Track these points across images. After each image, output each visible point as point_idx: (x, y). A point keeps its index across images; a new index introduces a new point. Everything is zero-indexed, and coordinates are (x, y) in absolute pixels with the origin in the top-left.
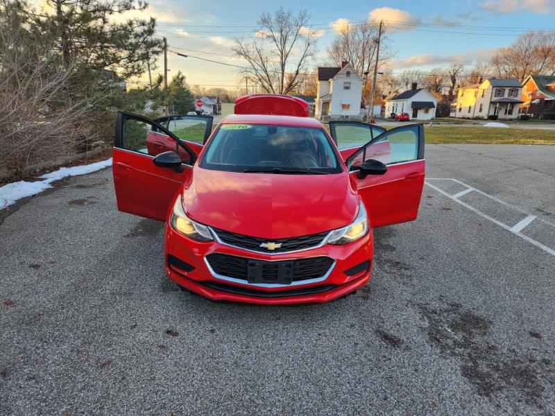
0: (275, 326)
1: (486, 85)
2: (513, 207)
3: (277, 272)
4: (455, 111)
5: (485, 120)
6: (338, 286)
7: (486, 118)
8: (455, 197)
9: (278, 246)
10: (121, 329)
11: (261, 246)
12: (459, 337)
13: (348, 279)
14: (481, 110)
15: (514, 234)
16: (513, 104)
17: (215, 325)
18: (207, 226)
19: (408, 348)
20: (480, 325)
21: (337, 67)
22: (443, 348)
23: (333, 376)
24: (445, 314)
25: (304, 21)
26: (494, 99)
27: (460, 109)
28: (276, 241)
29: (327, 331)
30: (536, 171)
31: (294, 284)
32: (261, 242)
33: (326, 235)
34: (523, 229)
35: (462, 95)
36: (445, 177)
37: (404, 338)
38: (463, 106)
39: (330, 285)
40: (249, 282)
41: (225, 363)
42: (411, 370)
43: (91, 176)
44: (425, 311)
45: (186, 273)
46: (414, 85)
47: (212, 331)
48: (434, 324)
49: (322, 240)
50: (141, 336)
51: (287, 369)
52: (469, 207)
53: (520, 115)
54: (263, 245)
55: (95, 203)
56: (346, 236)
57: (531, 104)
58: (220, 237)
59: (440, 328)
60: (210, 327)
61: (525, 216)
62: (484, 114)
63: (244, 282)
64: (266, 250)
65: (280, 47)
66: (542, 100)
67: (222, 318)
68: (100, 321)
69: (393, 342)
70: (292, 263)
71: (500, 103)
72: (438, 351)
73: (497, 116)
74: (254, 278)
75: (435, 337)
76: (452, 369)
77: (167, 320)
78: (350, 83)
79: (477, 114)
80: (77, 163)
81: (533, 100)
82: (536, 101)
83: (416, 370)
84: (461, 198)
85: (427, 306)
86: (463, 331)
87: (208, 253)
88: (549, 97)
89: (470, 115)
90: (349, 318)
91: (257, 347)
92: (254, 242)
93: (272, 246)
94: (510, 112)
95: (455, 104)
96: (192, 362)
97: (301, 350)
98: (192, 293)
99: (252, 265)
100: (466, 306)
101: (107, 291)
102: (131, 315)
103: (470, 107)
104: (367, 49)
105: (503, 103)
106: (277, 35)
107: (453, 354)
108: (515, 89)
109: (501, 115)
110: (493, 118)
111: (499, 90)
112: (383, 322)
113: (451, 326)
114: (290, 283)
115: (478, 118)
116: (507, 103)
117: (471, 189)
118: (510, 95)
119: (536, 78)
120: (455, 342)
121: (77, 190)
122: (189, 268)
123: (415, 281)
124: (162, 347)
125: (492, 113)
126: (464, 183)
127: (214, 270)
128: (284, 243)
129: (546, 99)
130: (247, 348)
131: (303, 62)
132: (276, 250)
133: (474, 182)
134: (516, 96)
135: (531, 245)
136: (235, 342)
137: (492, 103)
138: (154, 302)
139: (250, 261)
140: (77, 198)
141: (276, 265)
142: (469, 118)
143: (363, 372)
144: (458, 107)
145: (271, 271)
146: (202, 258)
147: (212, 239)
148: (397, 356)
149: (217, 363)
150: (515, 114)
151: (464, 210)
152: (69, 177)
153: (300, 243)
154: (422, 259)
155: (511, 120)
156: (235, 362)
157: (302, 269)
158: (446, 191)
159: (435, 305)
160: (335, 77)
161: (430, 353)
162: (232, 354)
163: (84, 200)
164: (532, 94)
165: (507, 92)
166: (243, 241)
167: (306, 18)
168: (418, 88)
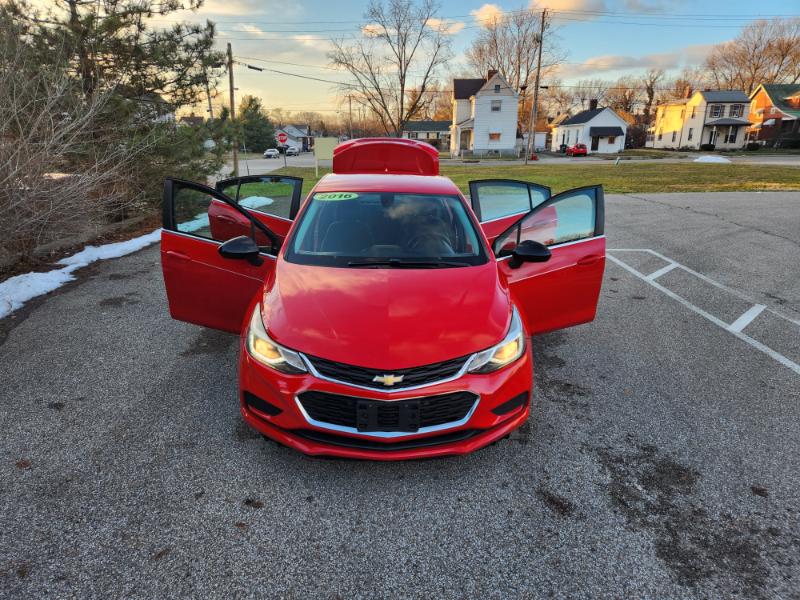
0: (397, 489)
1: (698, 99)
2: (732, 291)
3: (397, 415)
4: (653, 139)
5: (696, 151)
6: (483, 431)
7: (698, 148)
8: (650, 279)
9: (399, 379)
10: (182, 499)
11: (375, 380)
12: (653, 497)
13: (498, 420)
14: (690, 137)
15: (734, 336)
16: (737, 127)
17: (314, 489)
18: (298, 352)
19: (582, 517)
20: (684, 478)
21: (481, 77)
22: (632, 514)
23: (479, 562)
24: (635, 463)
25: (432, 12)
26: (710, 120)
27: (660, 137)
28: (396, 373)
29: (470, 493)
30: (766, 233)
31: (423, 431)
32: (374, 375)
33: (465, 361)
34: (747, 327)
35: (663, 115)
36: (637, 246)
37: (576, 501)
38: (664, 132)
39: (472, 430)
40: (359, 430)
41: (328, 548)
42: (586, 549)
43: (130, 260)
44: (607, 459)
45: (268, 417)
46: (594, 103)
47: (310, 499)
48: (619, 478)
49: (460, 369)
50: (211, 510)
51: (415, 554)
52: (670, 294)
53: (747, 142)
54: (377, 379)
55: (137, 302)
56: (493, 360)
57: (762, 126)
58: (316, 368)
59: (627, 484)
60: (305, 492)
61: (750, 305)
62: (695, 143)
63: (352, 430)
64: (381, 385)
65: (396, 50)
66: (778, 120)
67: (322, 478)
68: (152, 488)
69: (562, 507)
70: (419, 402)
71: (717, 125)
72: (624, 520)
73: (713, 146)
74: (366, 425)
75: (620, 498)
76: (643, 547)
77: (245, 484)
78: (500, 102)
79: (685, 143)
81: (765, 120)
82: (769, 122)
83: (593, 550)
84: (660, 280)
85: (609, 451)
86: (660, 488)
87: (299, 391)
88: (789, 116)
89: (675, 145)
90: (500, 473)
91: (373, 522)
92: (365, 375)
93: (390, 380)
94: (733, 140)
95: (653, 129)
96: (282, 547)
97: (434, 523)
98: (280, 445)
99: (363, 407)
100: (665, 450)
101: (161, 441)
102: (195, 478)
103: (675, 133)
104: (524, 51)
105: (722, 127)
106: (392, 32)
107: (645, 524)
108: (739, 106)
109: (720, 143)
110: (708, 148)
111: (716, 107)
112: (548, 478)
113: (642, 481)
114: (416, 430)
115: (686, 149)
116: (728, 126)
117: (674, 265)
118: (732, 113)
119: (771, 89)
120: (648, 505)
121: (111, 282)
122: (274, 411)
123: (593, 414)
124: (240, 525)
125: (706, 142)
126: (665, 255)
127: (310, 415)
128: (406, 374)
129: (784, 119)
130: (358, 523)
131: (431, 73)
132: (396, 385)
133: (678, 253)
134: (741, 115)
135: (756, 352)
136: (340, 514)
137: (706, 126)
138: (227, 456)
139: (359, 402)
140: (112, 296)
141: (396, 406)
142: (673, 150)
143: (519, 556)
144: (657, 134)
145: (390, 415)
146: (291, 397)
147: (305, 370)
148: (568, 528)
149: (318, 548)
150: (741, 141)
151: (663, 297)
152: (99, 261)
153: (429, 373)
154: (602, 377)
155: (733, 150)
156: (342, 546)
157: (434, 409)
158: (638, 269)
159: (621, 449)
160: (479, 94)
161: (613, 524)
162: (337, 533)
163: (122, 299)
164: (764, 112)
165: (727, 110)
166: (349, 373)
167: (435, 8)
168: (598, 107)
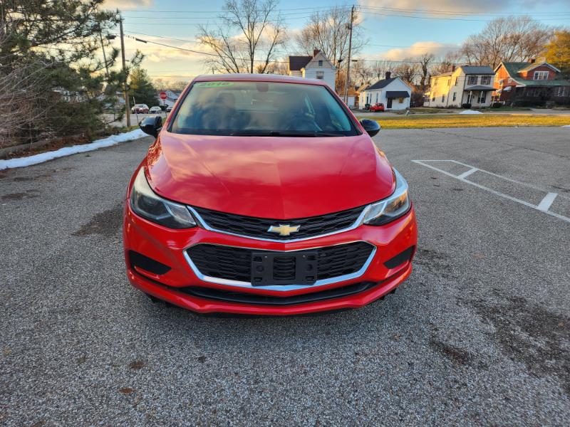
0: (290, 345)
1: (459, 72)
2: (526, 185)
3: (294, 267)
4: (429, 101)
5: (459, 108)
6: (375, 283)
7: (459, 106)
8: (462, 177)
9: (295, 229)
10: (62, 365)
11: (269, 230)
12: (541, 343)
13: (389, 273)
14: (454, 99)
15: (545, 213)
16: (486, 91)
17: (205, 349)
18: (186, 205)
19: (482, 366)
20: (561, 324)
21: (307, 55)
22: (530, 361)
23: (394, 420)
24: (511, 313)
25: (272, 6)
26: (468, 87)
27: (434, 99)
28: (291, 222)
29: (365, 347)
30: (533, 150)
31: (320, 283)
32: (269, 225)
33: (361, 211)
34: (551, 207)
35: (436, 84)
36: (442, 158)
37: (470, 350)
38: (436, 97)
39: (367, 282)
40: (253, 285)
41: (227, 411)
42: (500, 398)
43: (35, 168)
44: (487, 313)
45: (157, 277)
46: (388, 74)
47: (202, 359)
48: (503, 327)
49: (355, 219)
50: (93, 376)
51: (323, 414)
52: (481, 187)
53: (494, 102)
54: (272, 229)
55: (37, 196)
57: (503, 92)
58: (206, 221)
59: (512, 332)
60: (197, 352)
61: (544, 194)
62: (458, 103)
63: (247, 285)
64: (277, 235)
65: (247, 33)
66: (513, 87)
67: (213, 338)
68: (30, 355)
69: (461, 357)
70: (316, 253)
71: (472, 90)
72: (524, 367)
73: (470, 105)
74: (261, 279)
75: (512, 348)
76: (554, 392)
77: (133, 347)
78: (323, 72)
79: (451, 103)
80: (18, 155)
81: (504, 87)
82: (507, 89)
83: (507, 399)
84: (469, 178)
85: (483, 303)
86: (544, 334)
87: (189, 246)
88: (521, 84)
89: (444, 105)
91: (272, 381)
92: (258, 225)
93: (286, 230)
94: (483, 100)
95: (428, 94)
96: (174, 414)
97: (336, 379)
98: (168, 305)
99: (258, 259)
100: (532, 301)
101: (45, 308)
102: (78, 342)
103: (443, 97)
104: (338, 38)
105: (476, 91)
106: (244, 21)
107: (545, 369)
108: (487, 77)
109: (474, 103)
110: (467, 106)
111: (472, 77)
112: (436, 330)
113: (525, 329)
114: (314, 283)
115: (452, 107)
116: (480, 91)
117: (474, 170)
118: (483, 82)
119: (507, 65)
120: (539, 350)
121: (15, 183)
122: (161, 268)
123: (457, 273)
124: (126, 391)
125: (465, 102)
126: (465, 163)
127: (200, 270)
128: (302, 224)
129: (517, 86)
130: (256, 382)
131: (273, 50)
132: (292, 235)
133: (475, 162)
134: (489, 83)
136: (236, 374)
137: (465, 91)
138: (113, 321)
139: (254, 253)
140: (14, 192)
141: (293, 258)
142: (443, 108)
143: (434, 410)
144: (431, 98)
145: (285, 267)
146: (180, 253)
147: (195, 223)
148: (473, 379)
149: (215, 412)
150: (488, 102)
151: (477, 190)
152: (8, 169)
153: (324, 224)
154: (453, 244)
155: (484, 108)
156: (242, 409)
157: (330, 261)
158: (450, 172)
159: (492, 301)
160: (307, 67)
161: (515, 372)
162: (235, 394)
163: (23, 194)
164: (504, 81)
165: (479, 79)
166: (242, 224)
167: (274, 3)
168: (391, 77)
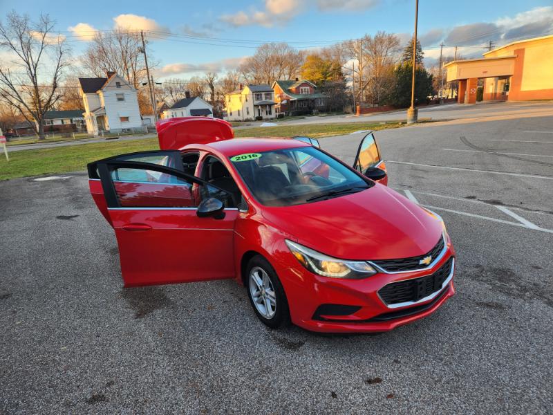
1: (247, 91)
4: (227, 115)
5: (253, 121)
7: (254, 119)
9: (430, 258)
11: (420, 263)
12: (514, 286)
14: (248, 113)
16: (271, 105)
18: (365, 261)
19: (510, 307)
20: (509, 273)
22: (521, 297)
24: (484, 275)
25: (49, 27)
26: (257, 102)
27: (231, 114)
28: (428, 255)
31: (443, 287)
35: (229, 101)
38: (233, 111)
42: (533, 319)
46: (187, 94)
48: (491, 283)
53: (277, 114)
54: (422, 262)
57: (281, 105)
59: (497, 285)
62: (252, 116)
66: (288, 100)
69: (497, 306)
71: (261, 105)
72: (522, 300)
73: (261, 117)
75: (505, 292)
76: (545, 307)
79: (246, 117)
81: (282, 101)
82: (284, 102)
83: (536, 318)
86: (509, 281)
88: (293, 98)
89: (241, 118)
93: (427, 260)
94: (270, 113)
95: (225, 109)
100: (483, 264)
103: (239, 111)
105: (263, 106)
107: (530, 298)
108: (269, 93)
109: (264, 115)
110: (259, 119)
111: (257, 95)
113: (500, 281)
114: (441, 286)
115: (247, 120)
116: (266, 105)
118: (266, 98)
119: (281, 83)
120: (518, 290)
125: (257, 115)
129: (291, 100)
131: (59, 73)
132: (430, 263)
134: (271, 99)
137: (255, 106)
142: (240, 121)
143: (521, 335)
144: (229, 112)
147: (374, 271)
148: (514, 314)
150: (274, 115)
155: (272, 119)
160: (104, 89)
161: (523, 304)
164: (280, 97)
165: (263, 96)
166: (404, 264)
167: (51, 24)
168: (192, 96)
